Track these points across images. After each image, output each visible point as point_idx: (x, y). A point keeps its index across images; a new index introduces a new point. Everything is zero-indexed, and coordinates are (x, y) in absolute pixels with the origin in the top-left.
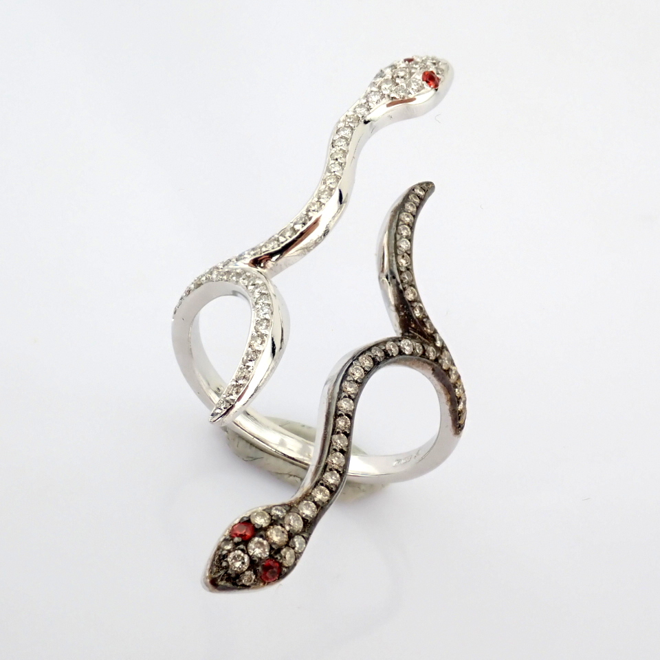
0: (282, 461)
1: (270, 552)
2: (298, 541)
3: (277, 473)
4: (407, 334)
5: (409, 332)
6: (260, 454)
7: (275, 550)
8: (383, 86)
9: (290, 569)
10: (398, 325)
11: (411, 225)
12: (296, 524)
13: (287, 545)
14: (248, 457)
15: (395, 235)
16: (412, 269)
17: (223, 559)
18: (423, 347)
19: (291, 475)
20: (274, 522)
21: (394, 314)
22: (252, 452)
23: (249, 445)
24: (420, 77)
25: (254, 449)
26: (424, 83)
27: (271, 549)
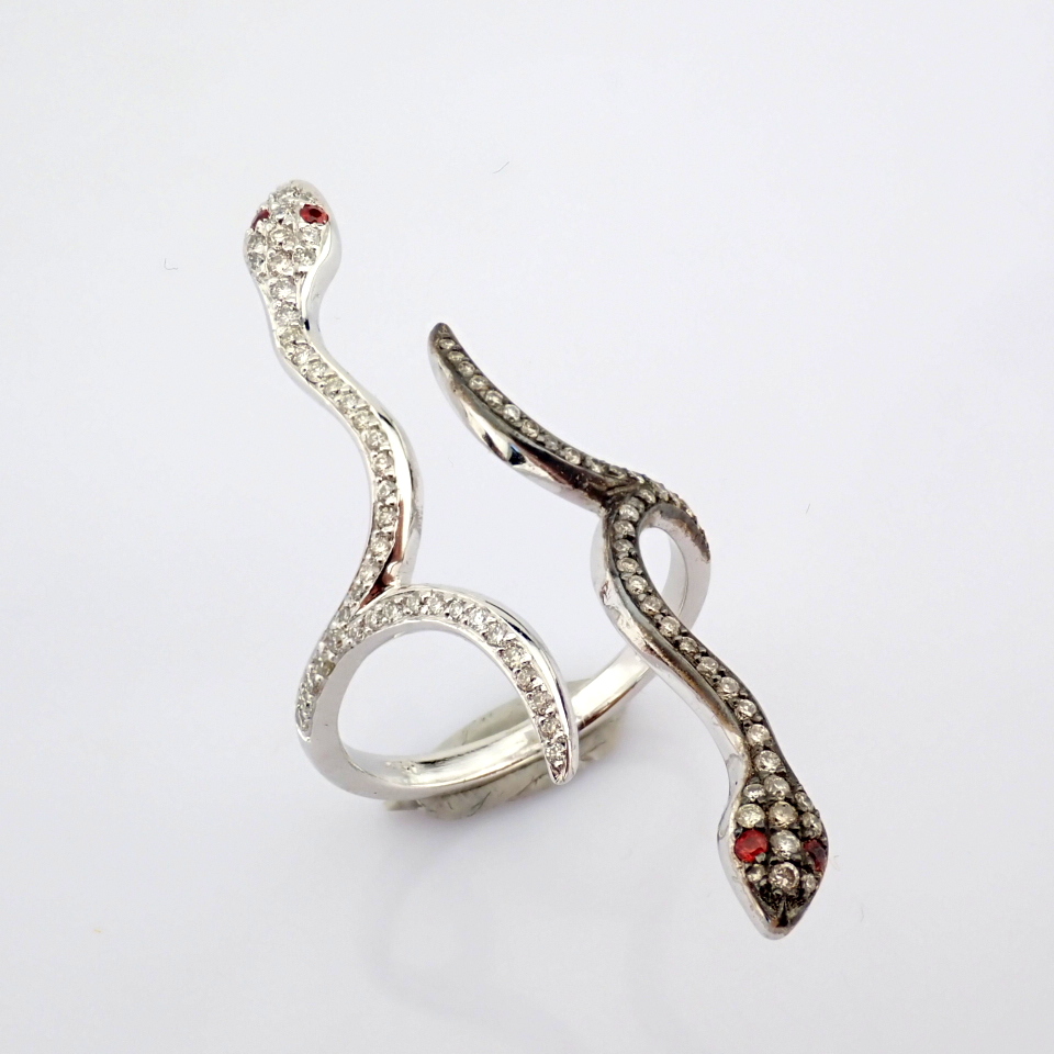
0: (511, 775)
1: (797, 837)
2: (802, 801)
3: (520, 793)
4: (609, 502)
5: (609, 498)
6: (482, 792)
7: (799, 830)
8: (279, 268)
9: (824, 833)
11: (490, 386)
13: (801, 813)
14: (474, 807)
15: (492, 410)
17: (770, 890)
18: (638, 498)
19: (536, 781)
20: (766, 804)
22: (471, 799)
23: (461, 795)
24: (303, 224)
25: (470, 793)
26: (314, 225)
27: (795, 832)
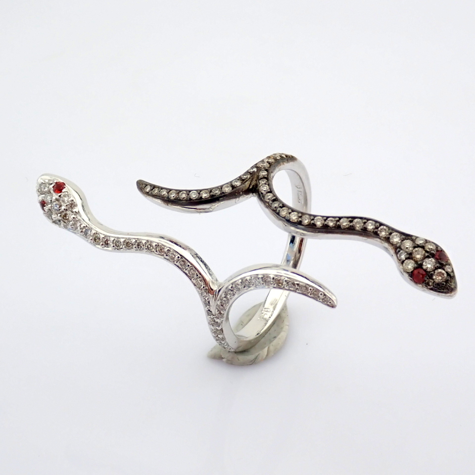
1: (430, 257)
2: (420, 242)
7: (428, 255)
9: (437, 246)
10: (247, 196)
11: (169, 191)
12: (408, 244)
16: (210, 189)
18: (261, 179)
20: (410, 256)
21: (241, 198)
27: (428, 257)
